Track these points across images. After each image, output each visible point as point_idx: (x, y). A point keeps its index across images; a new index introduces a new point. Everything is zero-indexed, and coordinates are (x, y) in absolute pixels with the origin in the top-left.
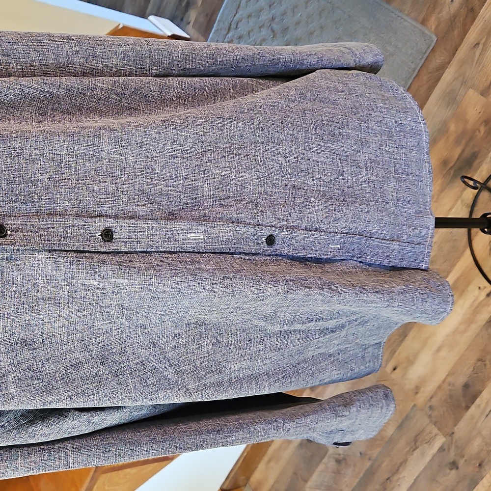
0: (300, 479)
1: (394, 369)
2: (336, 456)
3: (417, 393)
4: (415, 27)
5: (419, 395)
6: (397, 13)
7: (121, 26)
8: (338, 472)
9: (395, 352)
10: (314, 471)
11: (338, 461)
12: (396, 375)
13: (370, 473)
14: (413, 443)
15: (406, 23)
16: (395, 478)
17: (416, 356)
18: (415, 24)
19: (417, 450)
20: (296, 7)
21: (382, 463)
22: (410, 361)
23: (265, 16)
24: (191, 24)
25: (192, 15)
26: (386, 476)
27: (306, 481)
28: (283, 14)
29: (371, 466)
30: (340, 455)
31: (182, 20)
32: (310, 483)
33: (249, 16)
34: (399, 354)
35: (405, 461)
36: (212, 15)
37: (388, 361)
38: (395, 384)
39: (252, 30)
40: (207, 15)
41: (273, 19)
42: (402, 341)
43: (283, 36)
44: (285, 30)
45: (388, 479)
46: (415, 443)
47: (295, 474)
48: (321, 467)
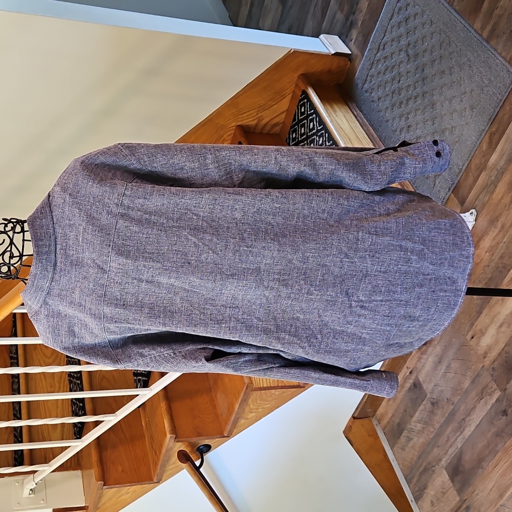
0: (408, 415)
1: (472, 338)
2: (432, 400)
3: (485, 357)
4: (504, 65)
5: (486, 359)
6: (493, 51)
7: (292, 51)
8: (432, 412)
9: (474, 325)
10: (417, 410)
11: (433, 404)
12: (473, 342)
13: (452, 414)
14: (480, 395)
15: (497, 61)
16: (468, 419)
17: (486, 329)
18: (504, 62)
19: (483, 400)
20: (425, 37)
21: (460, 407)
22: (483, 333)
23: (403, 42)
24: (353, 41)
25: (354, 34)
26: (462, 417)
27: (412, 417)
28: (416, 42)
29: (453, 409)
30: (434, 399)
31: (347, 37)
32: (414, 419)
33: (393, 40)
34: (476, 327)
35: (475, 407)
36: (368, 36)
37: (468, 331)
38: (472, 349)
39: (394, 53)
40: (364, 35)
41: (409, 44)
42: (478, 317)
43: (415, 61)
44: (416, 56)
45: (463, 420)
46: (482, 395)
47: (405, 411)
48: (422, 407)
